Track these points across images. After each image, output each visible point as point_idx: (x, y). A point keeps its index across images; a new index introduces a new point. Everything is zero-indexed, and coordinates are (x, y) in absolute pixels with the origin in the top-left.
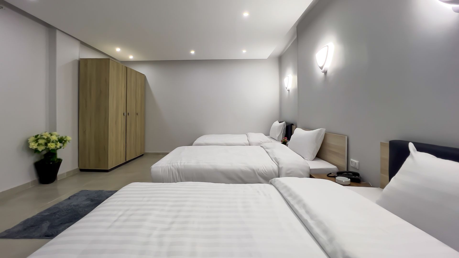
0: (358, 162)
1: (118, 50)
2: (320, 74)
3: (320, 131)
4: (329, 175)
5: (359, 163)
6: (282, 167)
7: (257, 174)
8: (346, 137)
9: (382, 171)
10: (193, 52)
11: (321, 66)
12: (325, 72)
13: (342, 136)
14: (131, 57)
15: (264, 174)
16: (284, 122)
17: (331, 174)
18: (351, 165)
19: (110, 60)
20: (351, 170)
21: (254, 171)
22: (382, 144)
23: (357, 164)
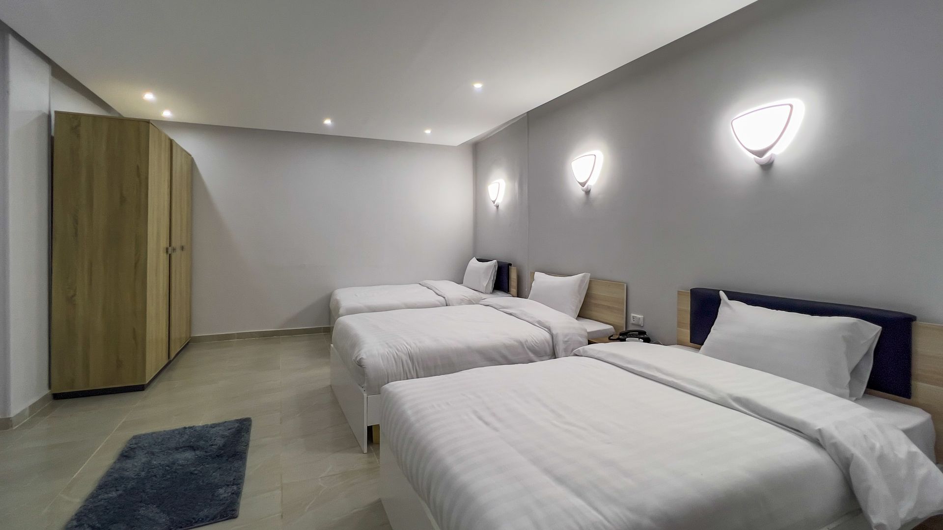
0: (642, 316)
1: (149, 96)
2: (579, 192)
3: (584, 277)
4: (611, 338)
5: (644, 318)
6: (557, 334)
7: (526, 348)
8: (625, 285)
9: (680, 324)
10: (328, 122)
11: (582, 181)
12: (588, 192)
13: (618, 284)
14: (167, 114)
15: (536, 347)
16: (495, 261)
17: (612, 336)
18: (632, 321)
19: (150, 124)
20: (631, 328)
21: (521, 343)
22: (679, 293)
23: (642, 320)
